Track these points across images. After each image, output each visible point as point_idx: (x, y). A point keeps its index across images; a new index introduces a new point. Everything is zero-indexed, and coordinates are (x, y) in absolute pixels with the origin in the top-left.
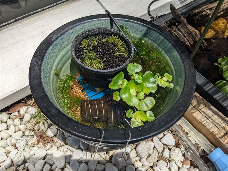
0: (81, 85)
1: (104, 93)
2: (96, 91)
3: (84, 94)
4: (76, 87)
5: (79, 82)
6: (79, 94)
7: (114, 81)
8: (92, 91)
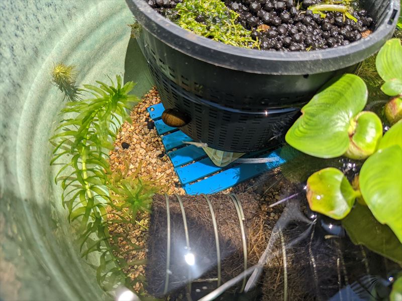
0: (159, 135)
1: (238, 169)
2: (211, 163)
3: (168, 172)
4: (140, 143)
5: (151, 126)
6: (150, 167)
7: (313, 115)
8: (196, 160)
